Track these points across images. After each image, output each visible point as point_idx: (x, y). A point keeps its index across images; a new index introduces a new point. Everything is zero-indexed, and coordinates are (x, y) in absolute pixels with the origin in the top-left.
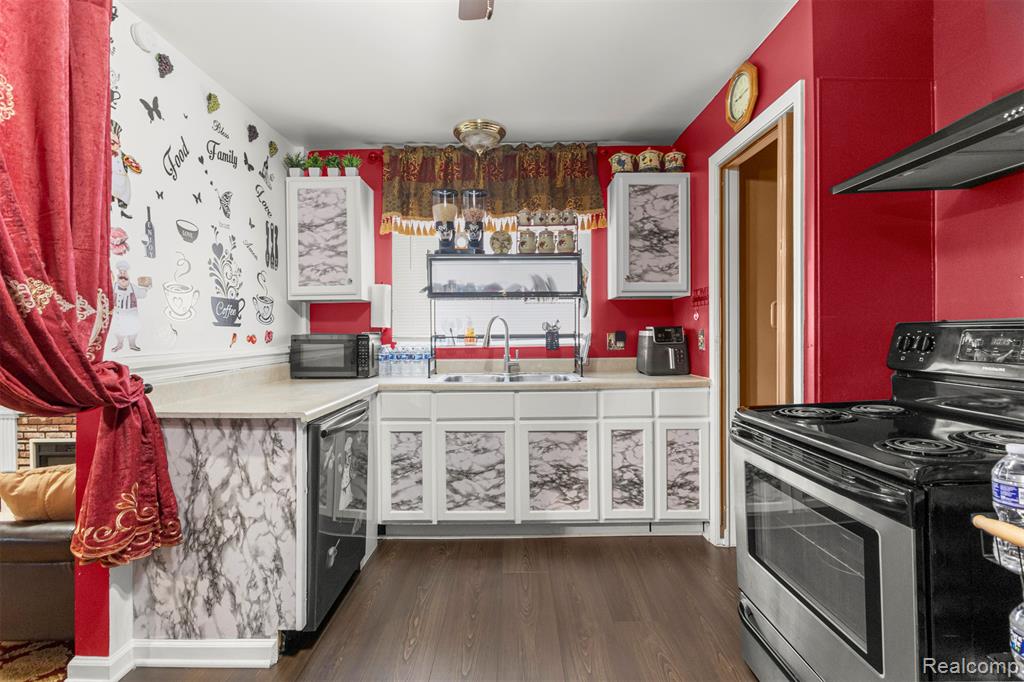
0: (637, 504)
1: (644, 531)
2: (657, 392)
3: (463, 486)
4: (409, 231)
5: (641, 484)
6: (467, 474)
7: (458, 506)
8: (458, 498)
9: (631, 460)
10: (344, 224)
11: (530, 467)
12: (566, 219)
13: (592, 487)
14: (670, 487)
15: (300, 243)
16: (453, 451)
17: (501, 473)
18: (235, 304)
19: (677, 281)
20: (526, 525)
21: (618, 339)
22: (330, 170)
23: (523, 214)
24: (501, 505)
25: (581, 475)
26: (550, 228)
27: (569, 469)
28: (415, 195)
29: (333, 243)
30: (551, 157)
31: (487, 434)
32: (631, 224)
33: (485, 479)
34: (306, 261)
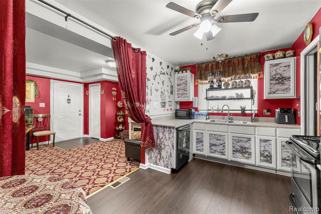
0: (270, 163)
1: (274, 172)
2: (278, 129)
3: (214, 148)
4: (202, 84)
5: (271, 156)
6: (215, 145)
7: (212, 153)
8: (212, 151)
9: (267, 148)
10: (187, 84)
11: (233, 146)
12: (247, 77)
13: (253, 155)
14: (282, 160)
15: (177, 89)
16: (211, 139)
17: (224, 146)
18: (164, 103)
19: (290, 93)
20: (231, 161)
21: (267, 112)
22: (184, 72)
23: (233, 77)
24: (224, 155)
25: (249, 151)
26: (242, 80)
27: (245, 148)
28: (204, 74)
29: (184, 88)
30: (243, 59)
31: (220, 136)
32: (270, 76)
33: (220, 147)
34: (179, 92)
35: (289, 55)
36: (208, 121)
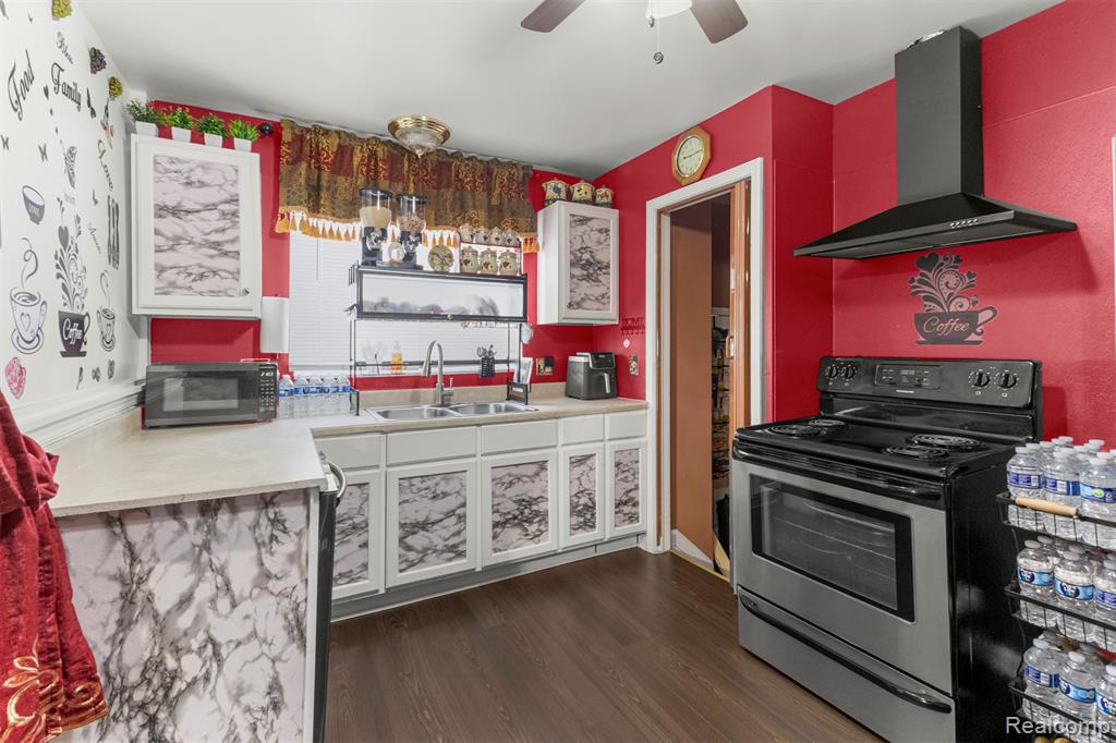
0: (591, 527)
1: (591, 553)
2: (607, 416)
3: (418, 540)
4: (314, 232)
5: (594, 507)
6: (424, 526)
7: (412, 565)
8: (412, 556)
9: (586, 485)
10: (235, 214)
11: (493, 506)
12: (509, 240)
13: (551, 519)
14: (617, 506)
15: (157, 232)
16: (407, 501)
17: (462, 518)
18: (79, 321)
19: (608, 310)
20: (488, 570)
21: (546, 365)
22: (208, 136)
23: (465, 230)
24: (461, 554)
25: (541, 507)
26: (492, 248)
27: (531, 502)
28: (328, 189)
29: (214, 237)
30: (489, 172)
31: (447, 476)
32: (571, 253)
33: (445, 527)
34: (167, 259)
35: (605, 200)
36: (368, 418)
